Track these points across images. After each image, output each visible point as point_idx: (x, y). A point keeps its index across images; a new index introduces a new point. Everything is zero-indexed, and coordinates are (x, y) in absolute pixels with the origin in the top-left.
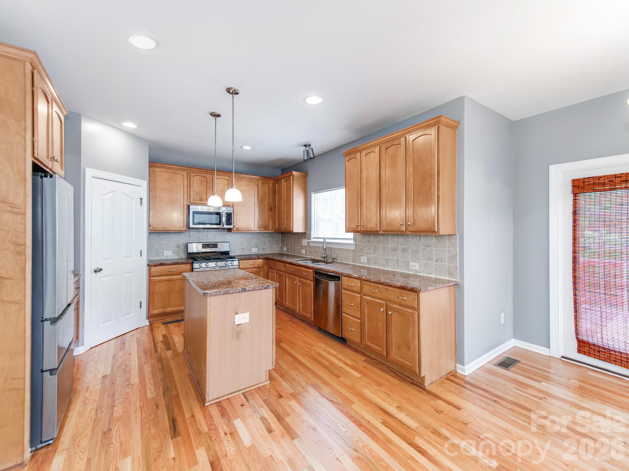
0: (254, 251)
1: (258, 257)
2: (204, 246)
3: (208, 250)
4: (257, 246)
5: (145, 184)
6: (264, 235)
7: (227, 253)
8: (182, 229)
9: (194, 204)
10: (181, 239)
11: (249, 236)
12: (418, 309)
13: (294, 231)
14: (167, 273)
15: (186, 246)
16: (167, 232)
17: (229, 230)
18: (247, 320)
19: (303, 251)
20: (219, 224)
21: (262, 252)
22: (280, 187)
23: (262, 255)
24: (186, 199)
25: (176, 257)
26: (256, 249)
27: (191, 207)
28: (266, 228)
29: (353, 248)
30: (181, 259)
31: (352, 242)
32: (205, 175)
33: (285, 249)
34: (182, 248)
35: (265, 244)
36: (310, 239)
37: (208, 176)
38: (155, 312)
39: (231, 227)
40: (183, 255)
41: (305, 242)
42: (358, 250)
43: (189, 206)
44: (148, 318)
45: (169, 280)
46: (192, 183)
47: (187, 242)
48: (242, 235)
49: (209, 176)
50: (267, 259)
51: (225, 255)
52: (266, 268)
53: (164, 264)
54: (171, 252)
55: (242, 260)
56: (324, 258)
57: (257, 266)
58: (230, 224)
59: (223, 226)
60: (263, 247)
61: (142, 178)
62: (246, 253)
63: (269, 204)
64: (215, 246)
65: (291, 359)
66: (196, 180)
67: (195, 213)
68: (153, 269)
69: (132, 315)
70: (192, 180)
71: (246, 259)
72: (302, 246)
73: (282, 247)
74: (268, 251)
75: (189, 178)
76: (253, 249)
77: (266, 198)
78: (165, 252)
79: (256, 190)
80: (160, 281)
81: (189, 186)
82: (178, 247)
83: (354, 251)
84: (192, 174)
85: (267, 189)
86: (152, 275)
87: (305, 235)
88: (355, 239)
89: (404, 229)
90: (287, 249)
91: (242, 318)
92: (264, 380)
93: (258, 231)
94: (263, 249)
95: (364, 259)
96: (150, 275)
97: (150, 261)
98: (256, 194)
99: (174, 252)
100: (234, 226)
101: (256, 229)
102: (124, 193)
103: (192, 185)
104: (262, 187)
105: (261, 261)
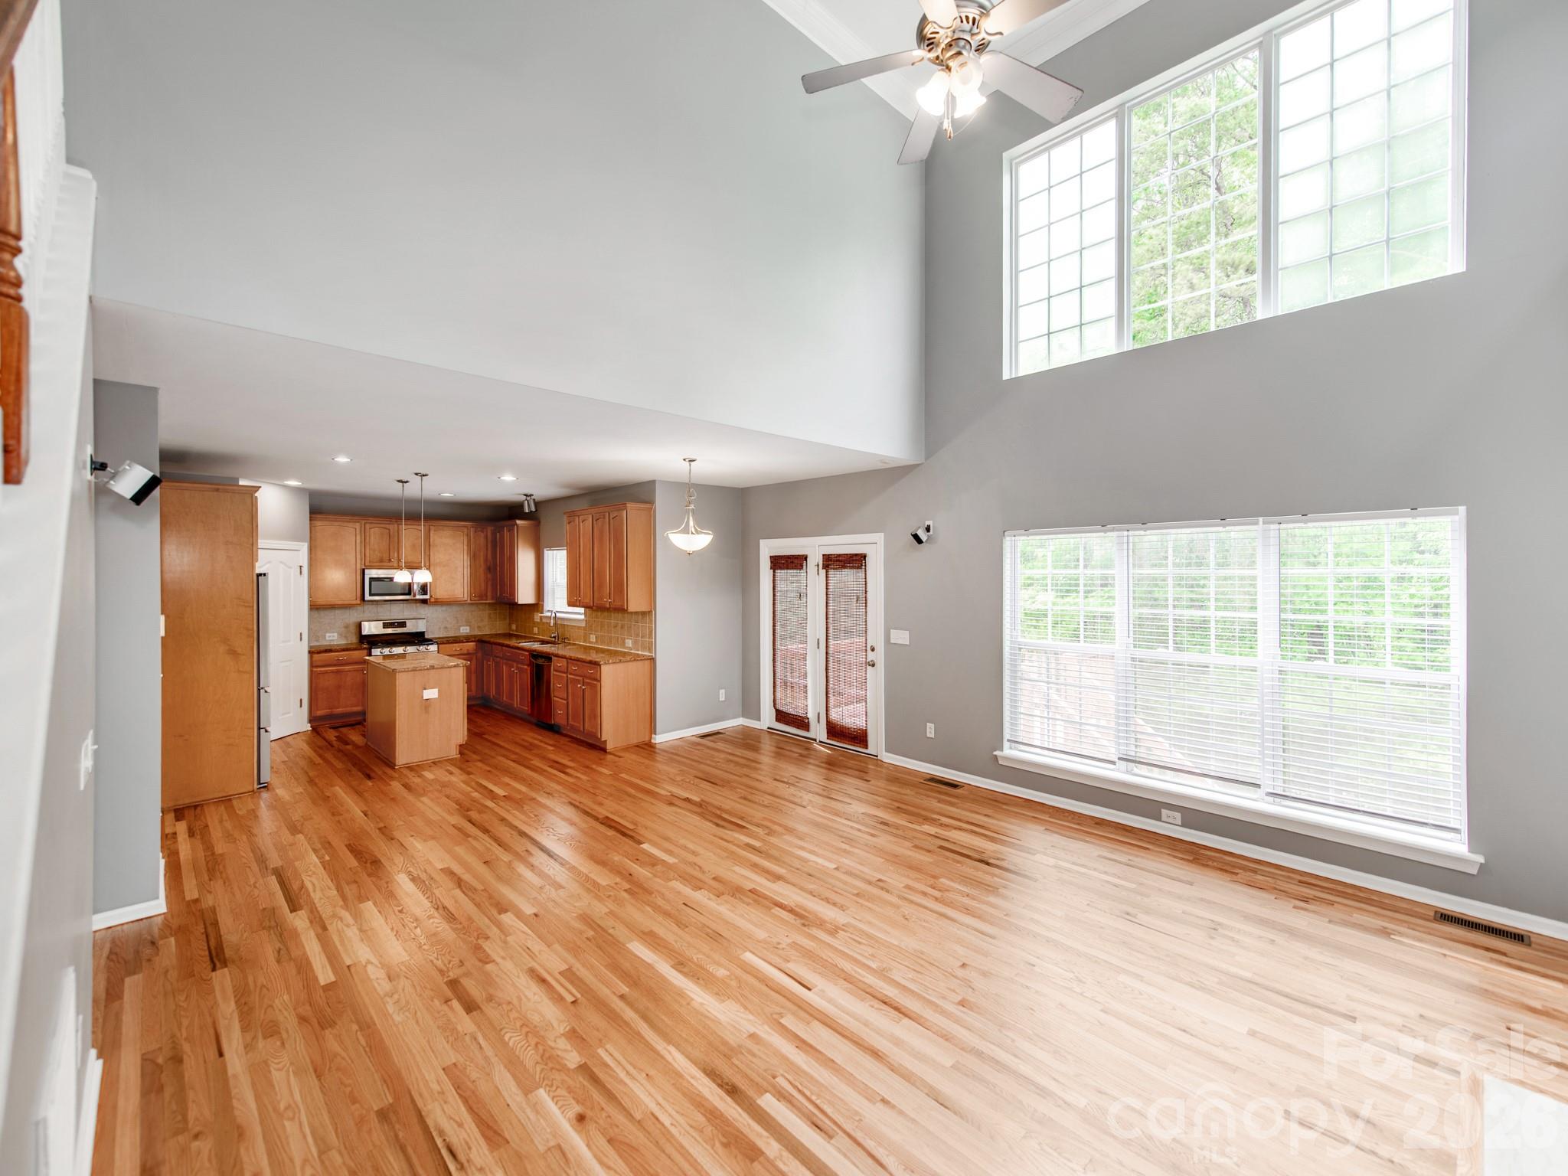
0: (465, 630)
1: (468, 639)
2: (386, 626)
3: (390, 631)
4: (468, 623)
5: (304, 547)
6: (481, 607)
7: (422, 634)
8: (354, 602)
9: (371, 567)
10: (352, 617)
11: (455, 608)
12: (600, 681)
13: (520, 603)
14: (335, 662)
15: (359, 626)
16: (332, 607)
17: (424, 602)
18: (436, 696)
19: (536, 630)
20: (409, 594)
21: (477, 632)
22: (502, 537)
23: (475, 636)
24: (358, 561)
25: (343, 642)
26: (468, 628)
27: (366, 571)
28: (482, 596)
29: (583, 625)
30: (351, 644)
31: (583, 617)
32: (387, 526)
33: (514, 627)
34: (353, 629)
35: (482, 620)
36: (542, 613)
37: (391, 527)
38: (319, 713)
39: (427, 597)
40: (354, 639)
41: (537, 617)
42: (589, 626)
43: (364, 570)
44: (310, 721)
45: (338, 672)
46: (368, 538)
47: (359, 620)
48: (444, 608)
49: (393, 527)
50: (481, 641)
51: (418, 639)
52: (479, 655)
53: (330, 651)
54: (336, 634)
55: (443, 643)
56: (555, 637)
57: (465, 652)
58: (425, 593)
59: (415, 596)
60: (480, 624)
61: (302, 540)
62: (452, 634)
63: (486, 560)
64: (403, 624)
65: (489, 744)
66: (375, 533)
67: (371, 579)
68: (316, 656)
69: (291, 714)
70: (367, 534)
71: (448, 642)
72: (534, 623)
73: (510, 624)
74: (487, 631)
75: (364, 532)
76: (462, 628)
77: (482, 554)
78: (328, 635)
79: (466, 543)
80: (326, 672)
81: (365, 542)
82: (347, 627)
83: (585, 628)
84: (368, 526)
85: (482, 541)
86: (314, 664)
87: (537, 606)
88: (585, 614)
89: (608, 606)
90: (517, 627)
91: (431, 694)
92: (454, 753)
93: (469, 601)
94: (479, 627)
95: (593, 638)
96: (312, 665)
97: (311, 647)
98: (465, 547)
99: (340, 635)
100: (431, 596)
101: (465, 599)
102: (281, 562)
103: (367, 541)
104: (474, 538)
105: (472, 644)
